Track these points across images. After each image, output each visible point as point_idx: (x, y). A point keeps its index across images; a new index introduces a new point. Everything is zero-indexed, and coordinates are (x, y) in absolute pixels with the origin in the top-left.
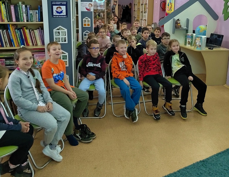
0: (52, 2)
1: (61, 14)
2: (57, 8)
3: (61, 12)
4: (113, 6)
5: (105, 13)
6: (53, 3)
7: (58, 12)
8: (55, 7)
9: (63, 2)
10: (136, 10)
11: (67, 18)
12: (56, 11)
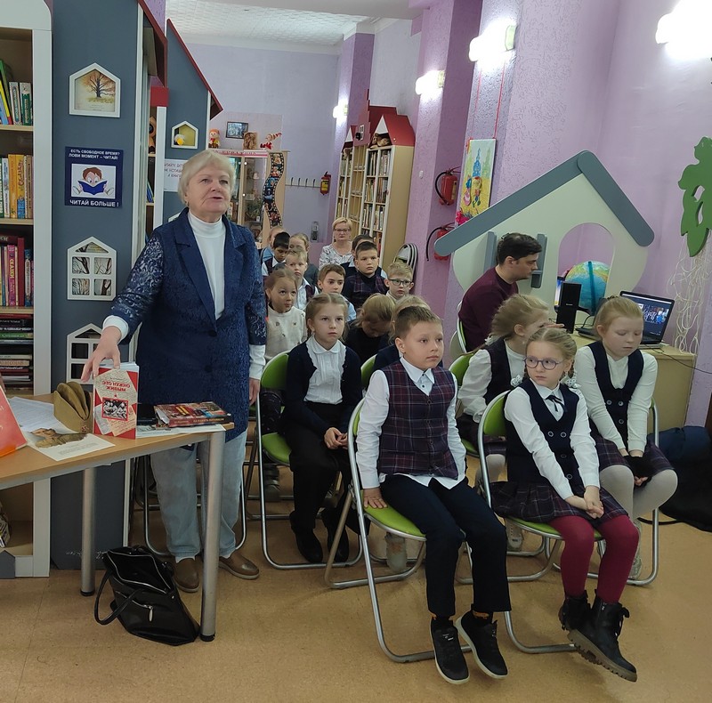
0: (68, 150)
1: (98, 195)
2: (85, 173)
4: (268, 181)
9: (106, 153)
10: (346, 196)
11: (118, 209)
12: (80, 182)
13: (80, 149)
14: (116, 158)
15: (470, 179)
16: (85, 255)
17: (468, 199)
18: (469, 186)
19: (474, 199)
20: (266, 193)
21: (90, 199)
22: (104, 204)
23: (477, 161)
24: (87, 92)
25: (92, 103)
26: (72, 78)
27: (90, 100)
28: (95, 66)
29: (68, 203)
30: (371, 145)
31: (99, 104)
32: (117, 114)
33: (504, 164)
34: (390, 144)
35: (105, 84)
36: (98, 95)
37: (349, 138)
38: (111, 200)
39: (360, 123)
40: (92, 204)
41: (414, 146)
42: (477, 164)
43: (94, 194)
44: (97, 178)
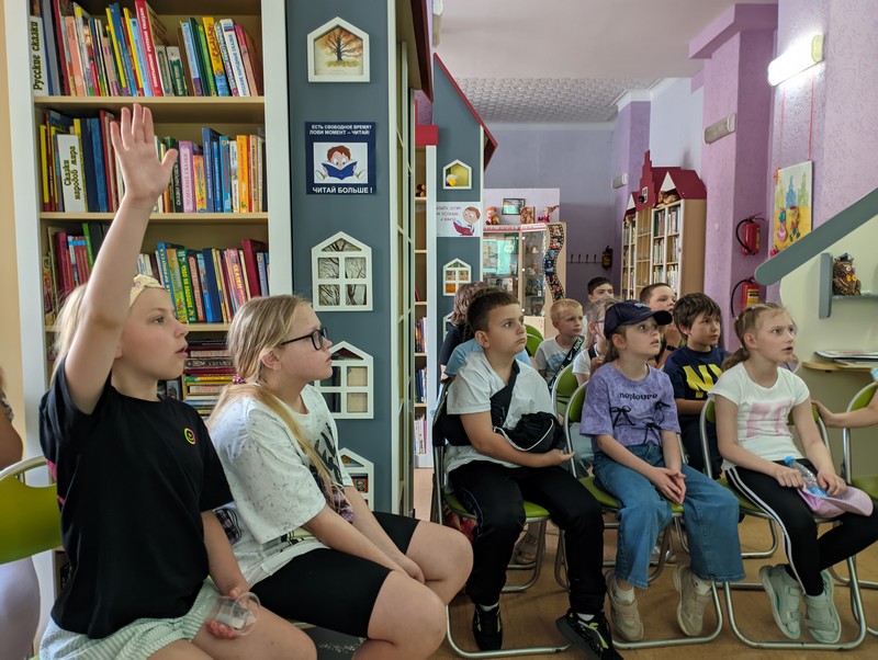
0: (308, 126)
1: (348, 180)
2: (330, 153)
3: (349, 171)
4: (548, 254)
5: (520, 279)
6: (312, 132)
7: (332, 171)
8: (321, 150)
9: (355, 127)
10: (632, 264)
11: (372, 196)
12: (324, 165)
13: (323, 124)
14: (367, 132)
15: (784, 212)
16: (334, 254)
17: (783, 234)
18: (783, 220)
19: (790, 232)
20: (547, 266)
21: (337, 186)
22: (354, 191)
23: (791, 190)
24: (327, 55)
25: (333, 68)
26: (311, 37)
27: (330, 64)
28: (338, 21)
29: (310, 192)
30: (657, 204)
31: (340, 68)
32: (366, 78)
33: (824, 188)
34: (679, 199)
35: (347, 43)
36: (339, 58)
37: (631, 205)
38: (364, 186)
39: (642, 187)
40: (340, 190)
41: (705, 198)
42: (791, 193)
43: (342, 179)
44: (344, 159)
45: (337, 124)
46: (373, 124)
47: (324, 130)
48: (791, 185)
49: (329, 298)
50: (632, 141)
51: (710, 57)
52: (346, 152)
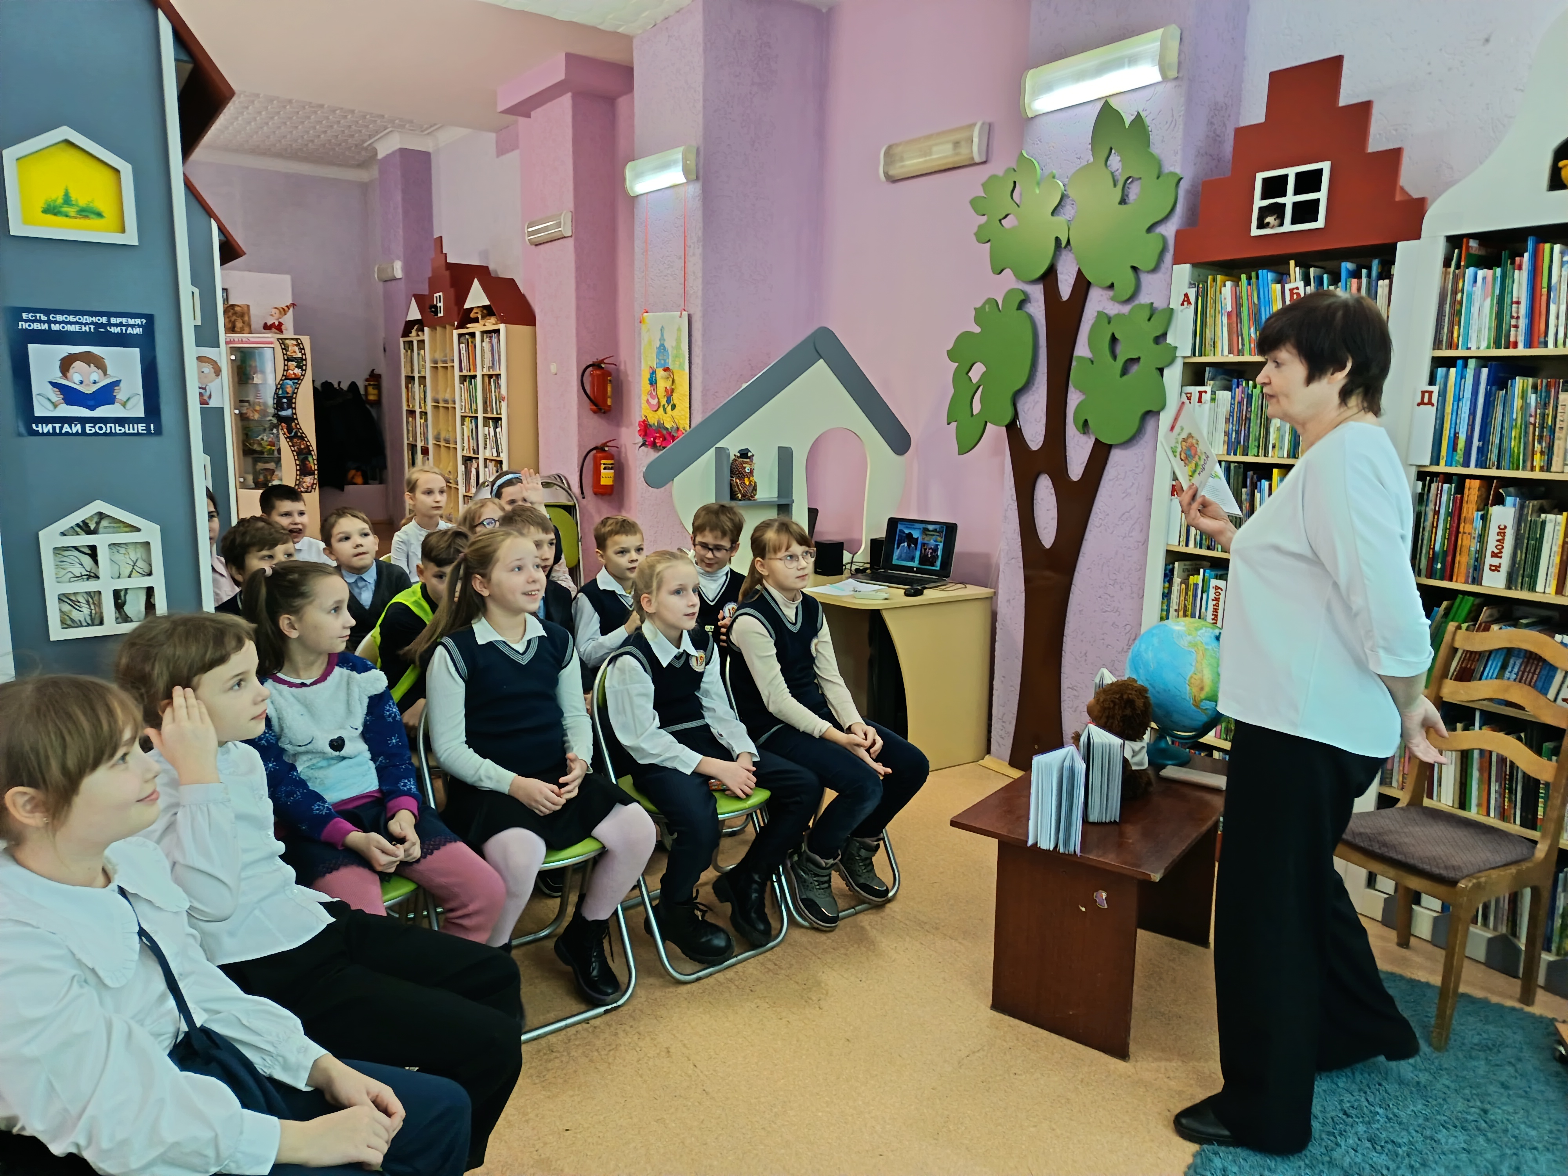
0: (16, 313)
2: (66, 364)
3: (106, 395)
4: (280, 386)
6: (23, 325)
8: (44, 358)
10: (422, 407)
11: (155, 440)
13: (47, 312)
14: (138, 331)
16: (85, 540)
17: (654, 402)
18: (653, 383)
19: (663, 401)
20: (279, 405)
21: (83, 421)
23: (662, 345)
29: (27, 431)
30: (462, 323)
32: (131, 238)
34: (496, 321)
37: (414, 314)
38: (136, 420)
39: (433, 291)
40: (88, 428)
41: (535, 325)
42: (662, 349)
43: (92, 408)
44: (95, 374)
45: (75, 313)
46: (150, 318)
47: (49, 322)
48: (662, 339)
49: (76, 615)
50: (406, 213)
51: (528, 116)
52: (98, 363)
